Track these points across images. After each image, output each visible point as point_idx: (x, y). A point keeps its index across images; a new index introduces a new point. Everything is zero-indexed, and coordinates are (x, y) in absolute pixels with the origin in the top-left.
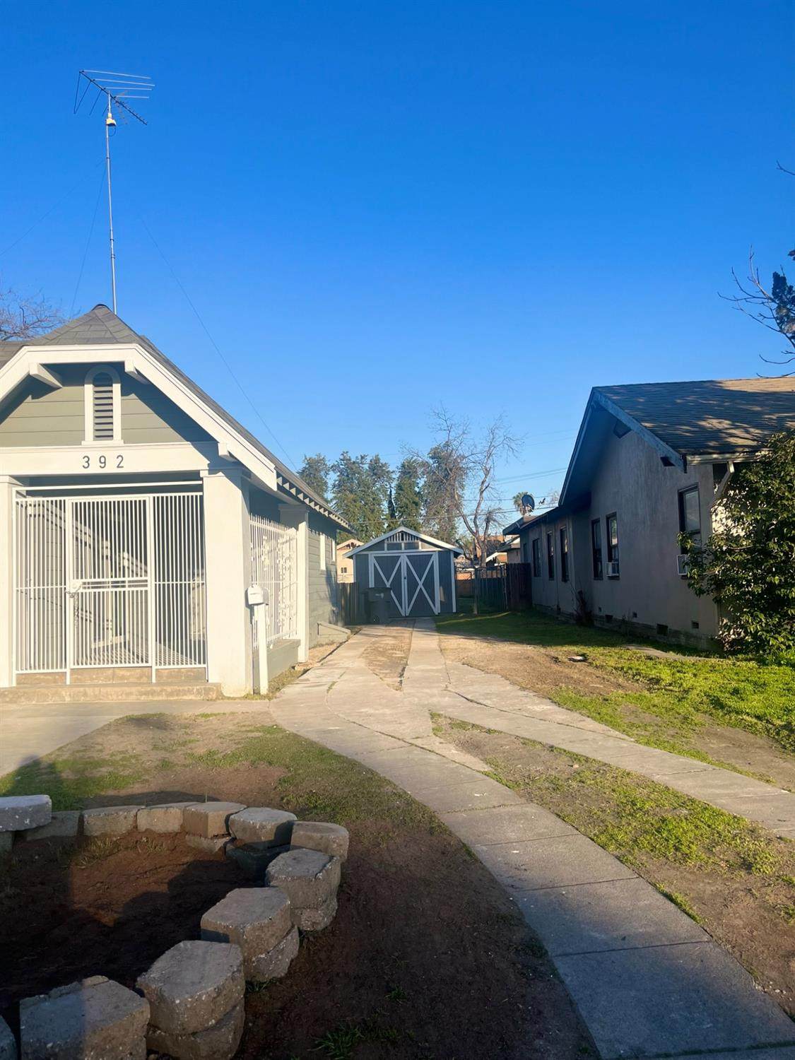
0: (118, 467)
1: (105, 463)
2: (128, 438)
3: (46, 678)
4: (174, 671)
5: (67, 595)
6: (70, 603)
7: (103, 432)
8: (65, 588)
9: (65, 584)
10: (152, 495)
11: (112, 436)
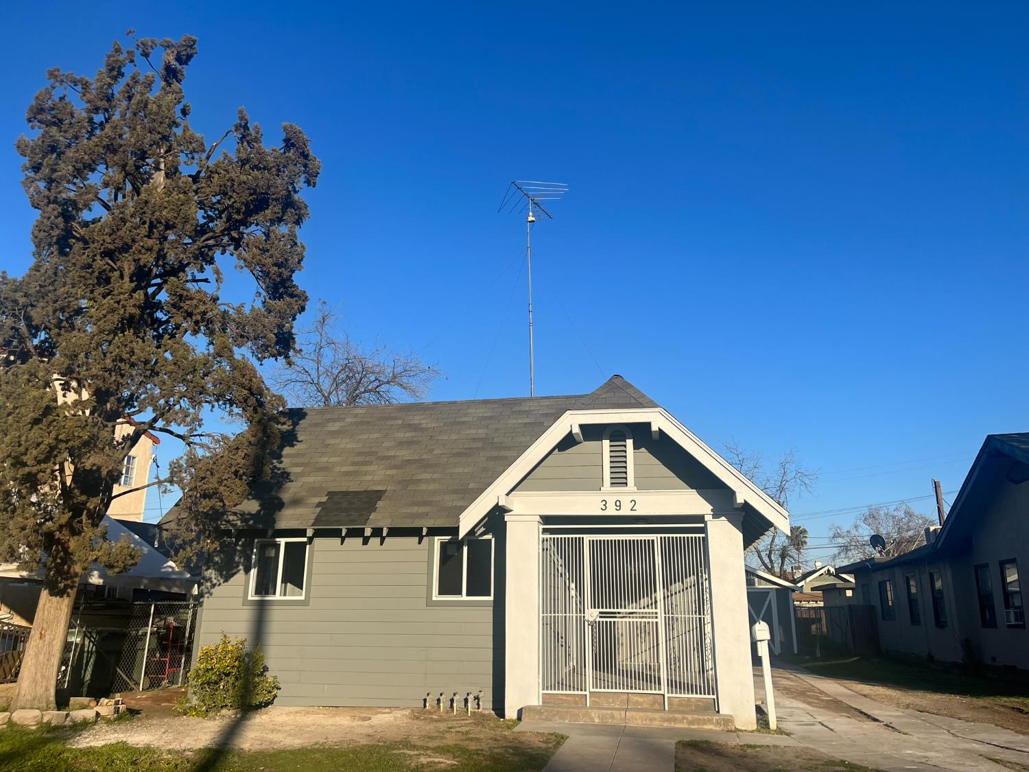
0: (631, 510)
1: (620, 506)
2: (640, 486)
3: (567, 699)
4: (684, 700)
5: (586, 623)
6: (588, 630)
7: (619, 480)
8: (584, 617)
9: (584, 613)
10: (659, 536)
11: (626, 484)
